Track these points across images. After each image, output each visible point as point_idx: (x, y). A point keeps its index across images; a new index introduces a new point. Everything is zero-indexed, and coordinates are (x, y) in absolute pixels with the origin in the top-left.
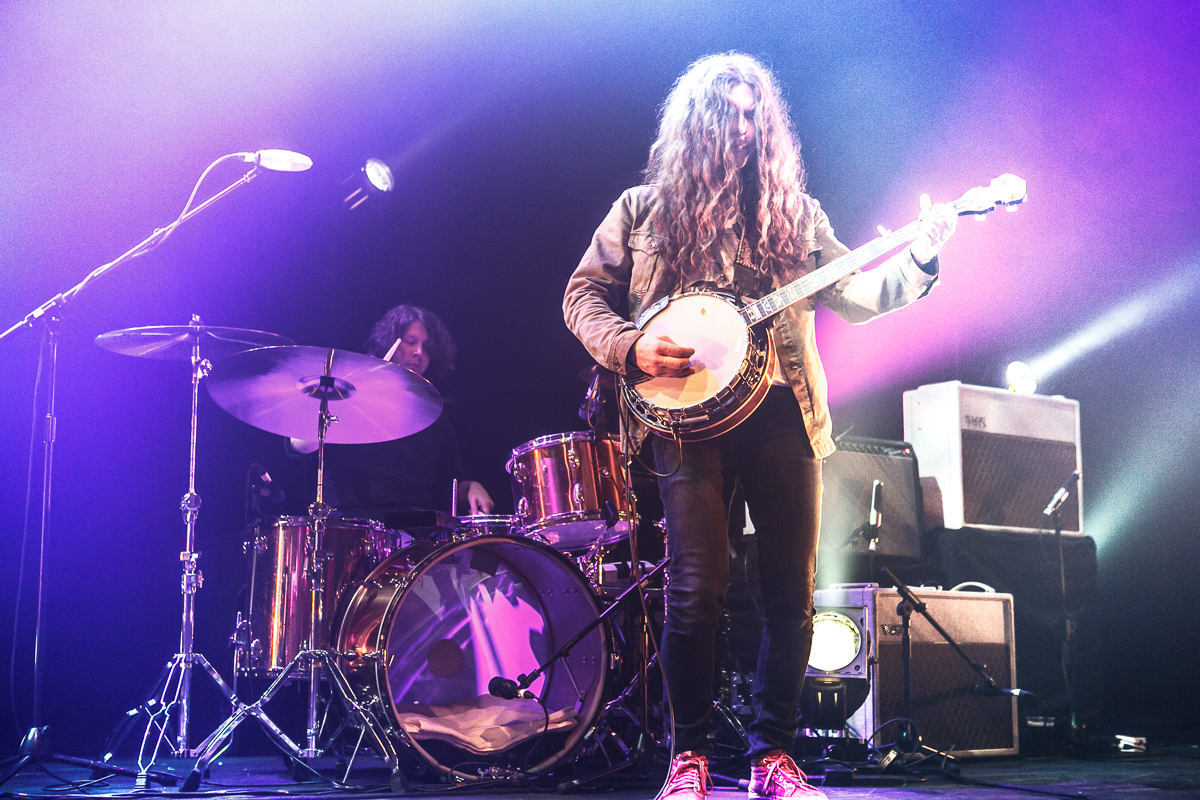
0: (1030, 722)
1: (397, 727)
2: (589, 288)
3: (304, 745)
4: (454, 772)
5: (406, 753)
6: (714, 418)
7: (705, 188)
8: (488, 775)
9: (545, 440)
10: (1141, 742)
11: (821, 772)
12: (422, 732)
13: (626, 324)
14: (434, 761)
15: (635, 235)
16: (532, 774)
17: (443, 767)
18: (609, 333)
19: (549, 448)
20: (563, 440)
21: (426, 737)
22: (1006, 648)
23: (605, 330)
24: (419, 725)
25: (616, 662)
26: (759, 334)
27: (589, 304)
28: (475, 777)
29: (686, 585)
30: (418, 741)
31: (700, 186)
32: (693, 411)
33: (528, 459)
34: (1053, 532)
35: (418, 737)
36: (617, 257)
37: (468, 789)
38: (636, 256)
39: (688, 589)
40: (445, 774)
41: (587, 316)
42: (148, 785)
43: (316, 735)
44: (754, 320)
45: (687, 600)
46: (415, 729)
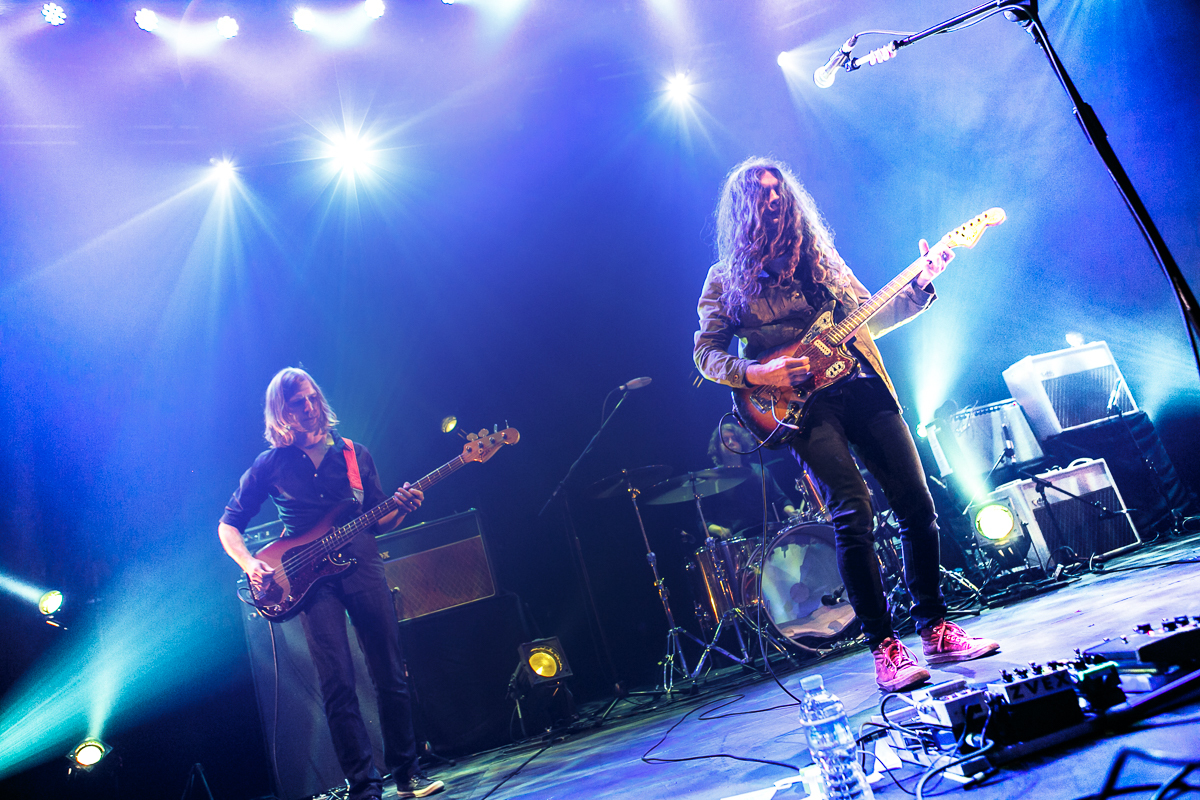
1: (782, 636)
3: (742, 657)
4: (819, 650)
5: (790, 647)
8: (836, 646)
12: (796, 635)
14: (807, 648)
16: (858, 642)
17: (812, 649)
21: (797, 638)
22: (1111, 489)
24: (793, 632)
28: (830, 650)
30: (796, 640)
35: (794, 638)
37: (828, 657)
40: (814, 652)
42: (672, 697)
43: (747, 651)
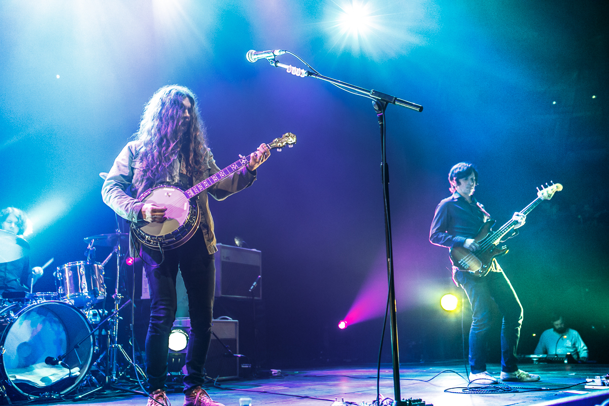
0: (243, 366)
1: (7, 378)
2: (116, 185)
4: (30, 395)
5: (9, 388)
6: (178, 239)
7: (167, 140)
8: (44, 396)
9: (70, 264)
10: (279, 372)
11: (173, 388)
12: (17, 380)
13: (136, 200)
14: (21, 392)
15: (134, 162)
16: (62, 395)
17: (25, 394)
18: (128, 204)
19: (72, 267)
20: (78, 264)
21: (18, 382)
22: (236, 340)
23: (126, 202)
24: (15, 377)
25: (97, 350)
26: (193, 202)
27: (116, 192)
28: (38, 397)
29: (161, 313)
30: (15, 384)
31: (165, 140)
32: (168, 236)
33: (63, 272)
34: (251, 298)
35: (15, 382)
36: (127, 172)
37: (36, 402)
38: (136, 171)
39: (162, 315)
40: (26, 396)
41: (116, 197)
44: (191, 196)
45: (161, 320)
46: (13, 379)
